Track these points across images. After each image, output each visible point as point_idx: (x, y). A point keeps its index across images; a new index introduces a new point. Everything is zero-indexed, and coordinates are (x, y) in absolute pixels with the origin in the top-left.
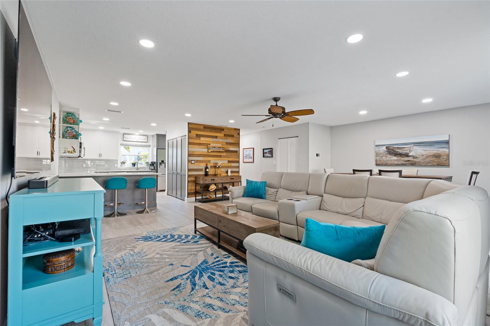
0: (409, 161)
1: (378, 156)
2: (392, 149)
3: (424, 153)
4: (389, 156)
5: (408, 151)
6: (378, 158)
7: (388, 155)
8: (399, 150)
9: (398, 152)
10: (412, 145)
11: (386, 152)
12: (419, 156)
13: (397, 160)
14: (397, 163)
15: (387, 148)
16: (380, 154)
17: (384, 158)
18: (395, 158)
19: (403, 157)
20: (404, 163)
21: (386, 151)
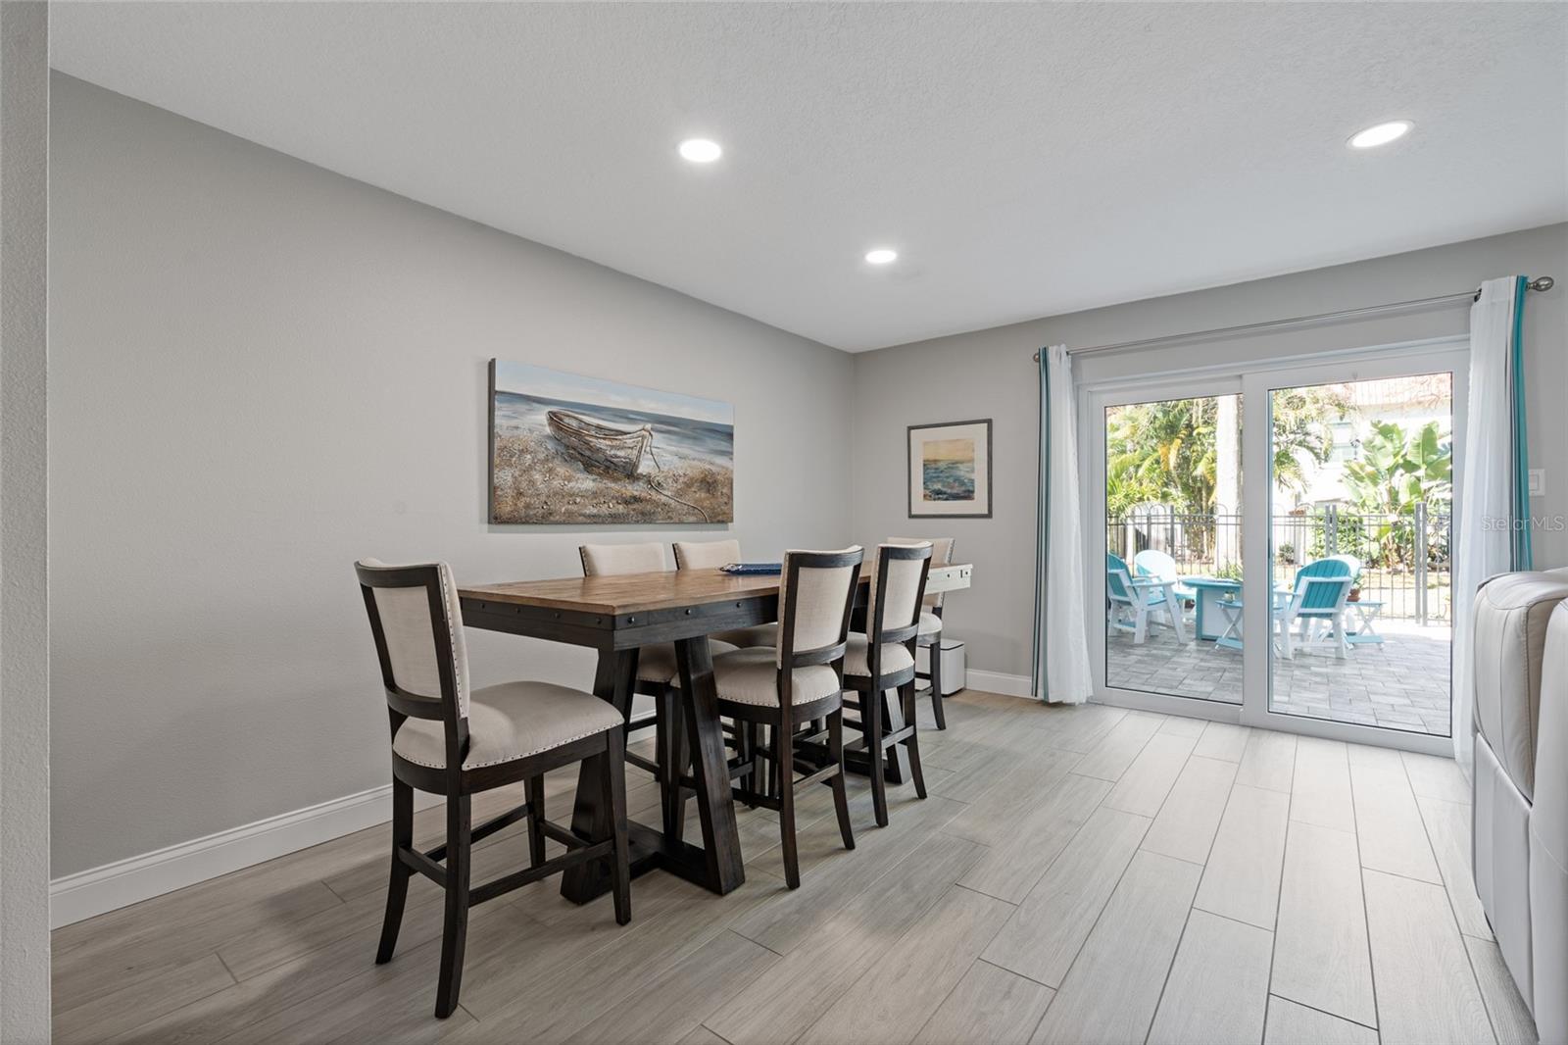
0: (636, 499)
1: (511, 465)
2: (577, 434)
3: (680, 467)
4: (562, 470)
5: (635, 452)
6: (510, 479)
7: (557, 461)
8: (603, 444)
9: (599, 450)
10: (649, 426)
11: (550, 445)
12: (666, 478)
13: (595, 494)
14: (595, 511)
15: (555, 419)
16: (522, 451)
17: (537, 477)
18: (586, 483)
19: (615, 480)
20: (621, 508)
21: (548, 437)
